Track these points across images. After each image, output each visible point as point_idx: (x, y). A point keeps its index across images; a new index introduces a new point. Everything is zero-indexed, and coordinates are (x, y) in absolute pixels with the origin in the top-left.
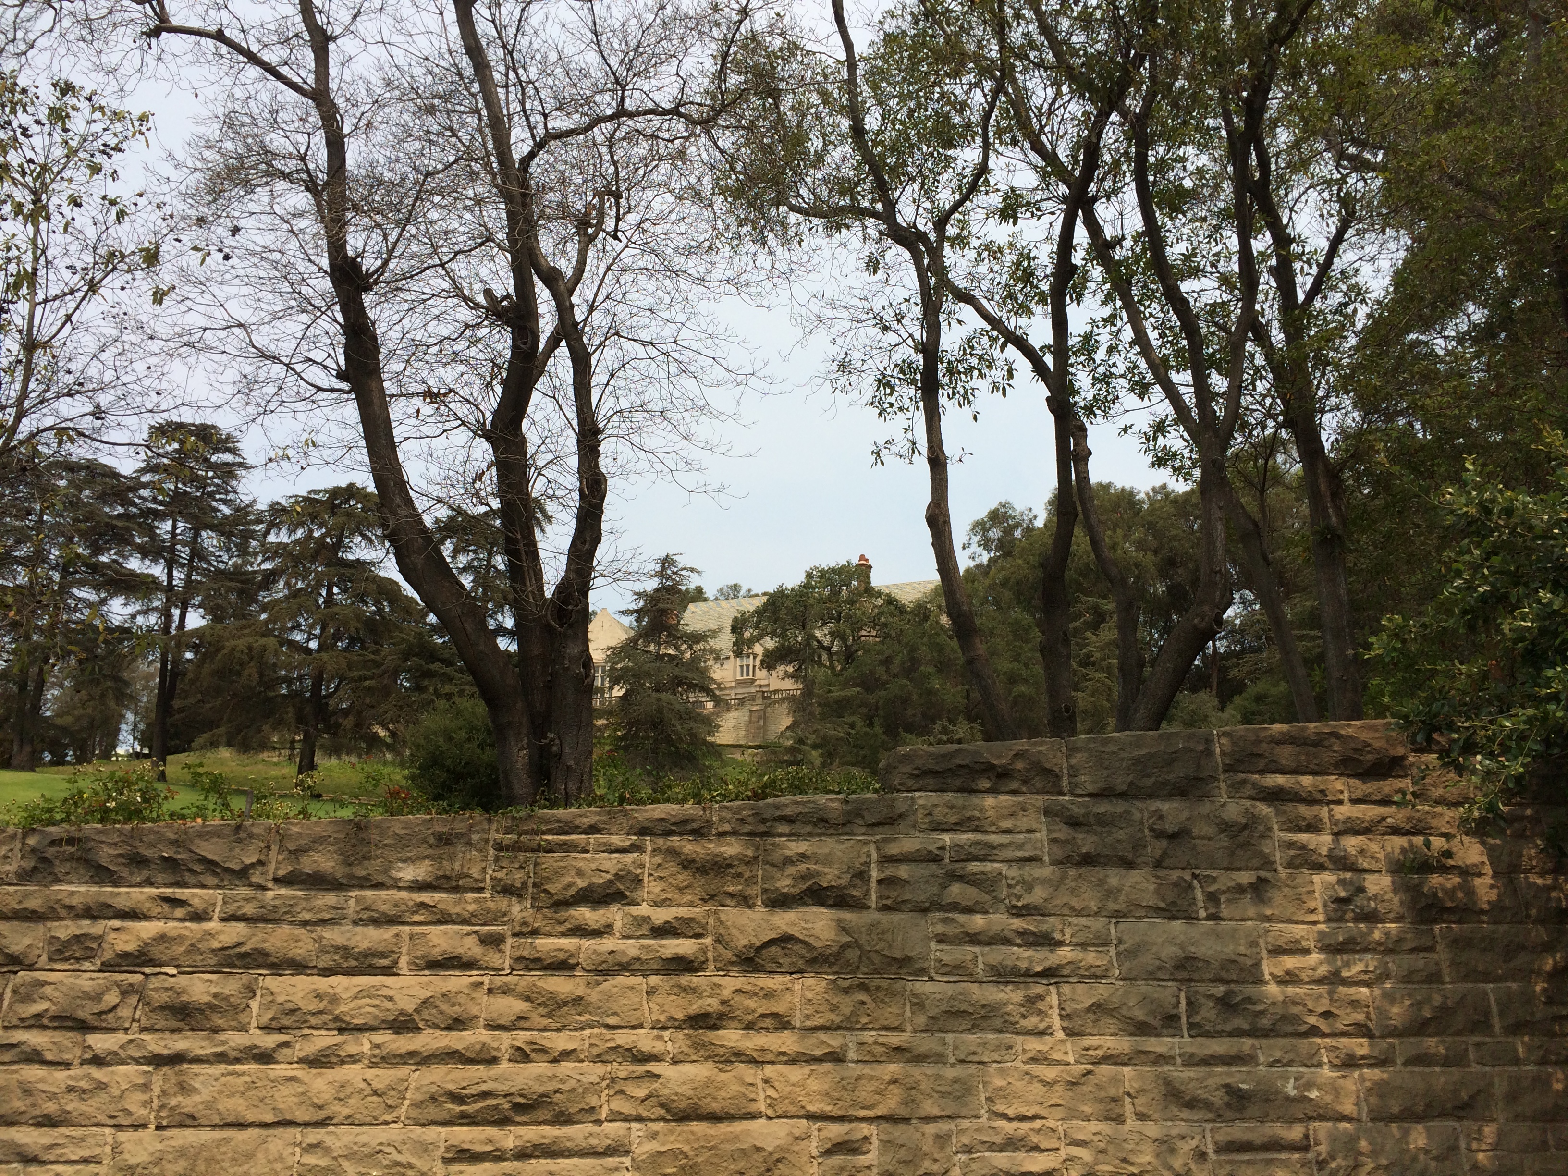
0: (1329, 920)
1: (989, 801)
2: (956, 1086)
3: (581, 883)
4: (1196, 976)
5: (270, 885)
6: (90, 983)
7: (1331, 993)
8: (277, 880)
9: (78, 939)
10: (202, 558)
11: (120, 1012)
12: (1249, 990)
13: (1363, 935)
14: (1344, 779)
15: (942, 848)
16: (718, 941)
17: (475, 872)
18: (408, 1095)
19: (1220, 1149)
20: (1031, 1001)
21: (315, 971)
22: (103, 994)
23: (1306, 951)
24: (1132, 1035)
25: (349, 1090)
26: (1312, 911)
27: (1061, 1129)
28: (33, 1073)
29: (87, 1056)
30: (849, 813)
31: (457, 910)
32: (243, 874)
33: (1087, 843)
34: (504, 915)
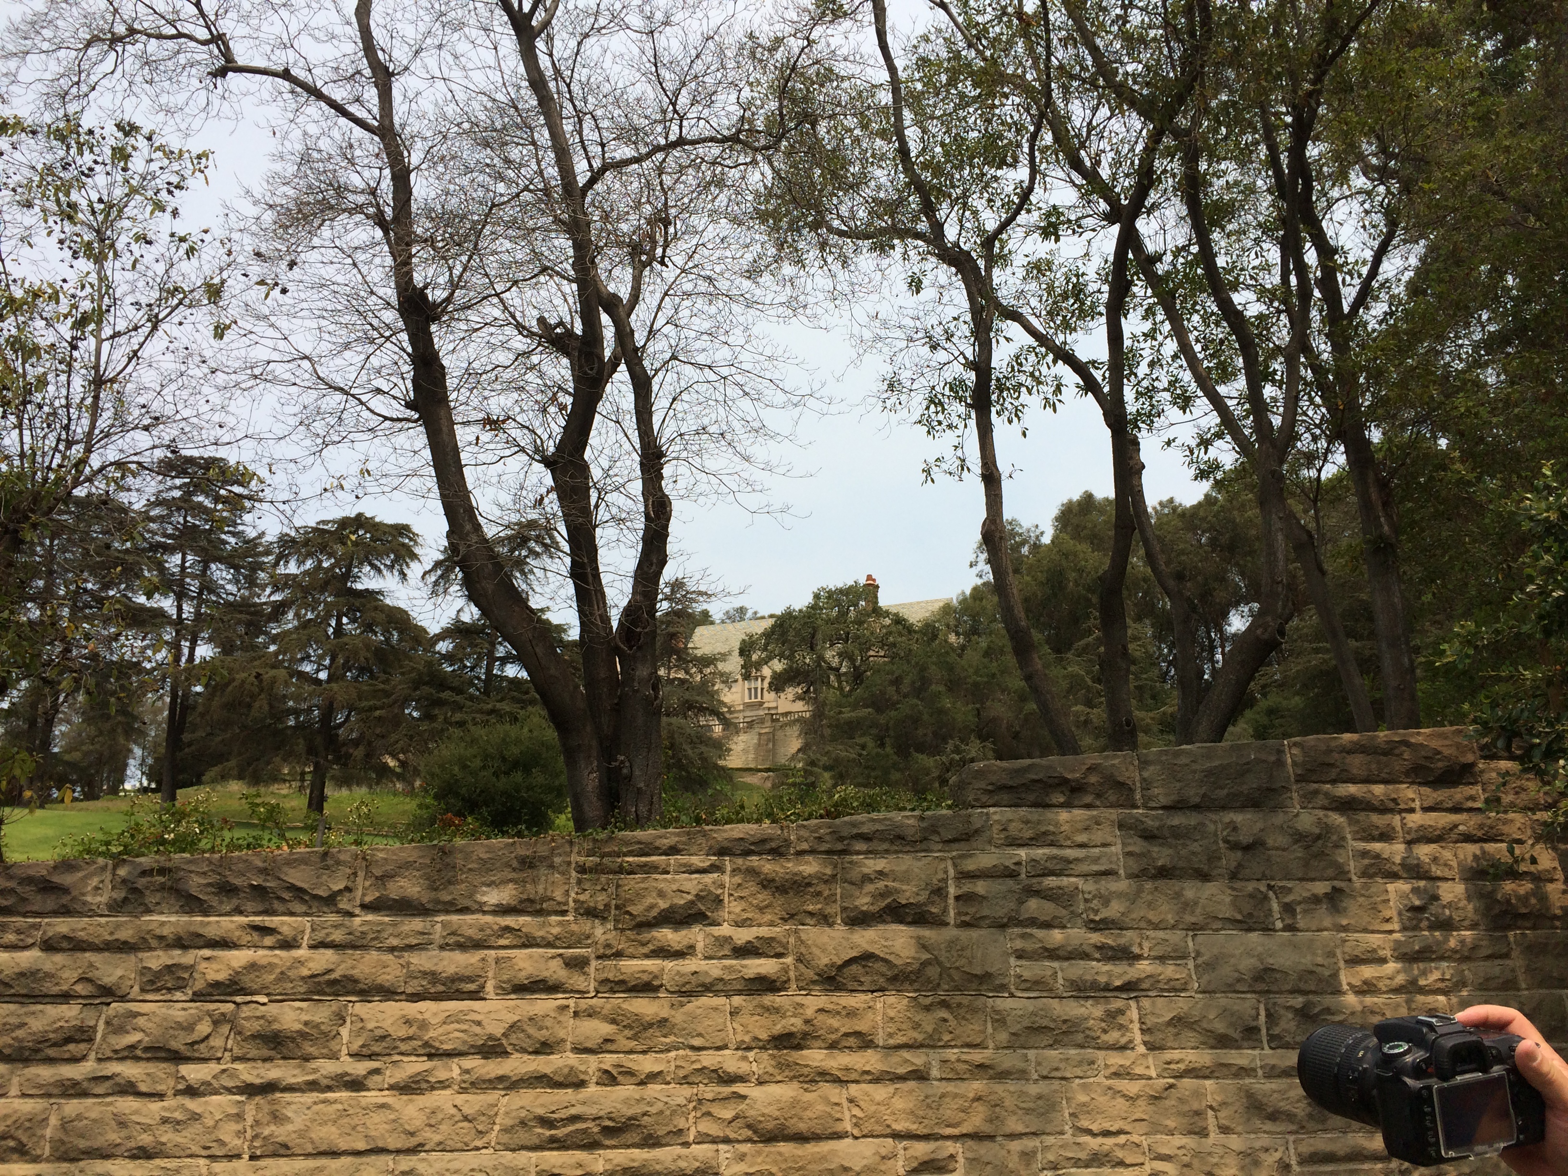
0: (1404, 929)
1: (1064, 815)
2: (1040, 1102)
3: (663, 904)
4: (1274, 988)
5: (357, 911)
6: (183, 1013)
7: (1408, 1002)
8: (364, 907)
9: (169, 969)
10: (211, 591)
11: (212, 1042)
12: (1328, 1000)
13: (1438, 943)
14: (1415, 787)
15: (1018, 864)
16: (799, 960)
17: (558, 895)
18: (498, 1121)
19: (1304, 1160)
20: (1112, 1016)
21: (403, 997)
22: (195, 1024)
23: (1383, 961)
24: (1212, 1048)
25: (440, 1116)
26: (1388, 920)
27: (1145, 1144)
28: (127, 1104)
29: (180, 1087)
30: (925, 829)
31: (541, 933)
32: (330, 901)
33: (1162, 856)
34: (588, 937)
